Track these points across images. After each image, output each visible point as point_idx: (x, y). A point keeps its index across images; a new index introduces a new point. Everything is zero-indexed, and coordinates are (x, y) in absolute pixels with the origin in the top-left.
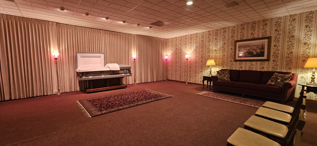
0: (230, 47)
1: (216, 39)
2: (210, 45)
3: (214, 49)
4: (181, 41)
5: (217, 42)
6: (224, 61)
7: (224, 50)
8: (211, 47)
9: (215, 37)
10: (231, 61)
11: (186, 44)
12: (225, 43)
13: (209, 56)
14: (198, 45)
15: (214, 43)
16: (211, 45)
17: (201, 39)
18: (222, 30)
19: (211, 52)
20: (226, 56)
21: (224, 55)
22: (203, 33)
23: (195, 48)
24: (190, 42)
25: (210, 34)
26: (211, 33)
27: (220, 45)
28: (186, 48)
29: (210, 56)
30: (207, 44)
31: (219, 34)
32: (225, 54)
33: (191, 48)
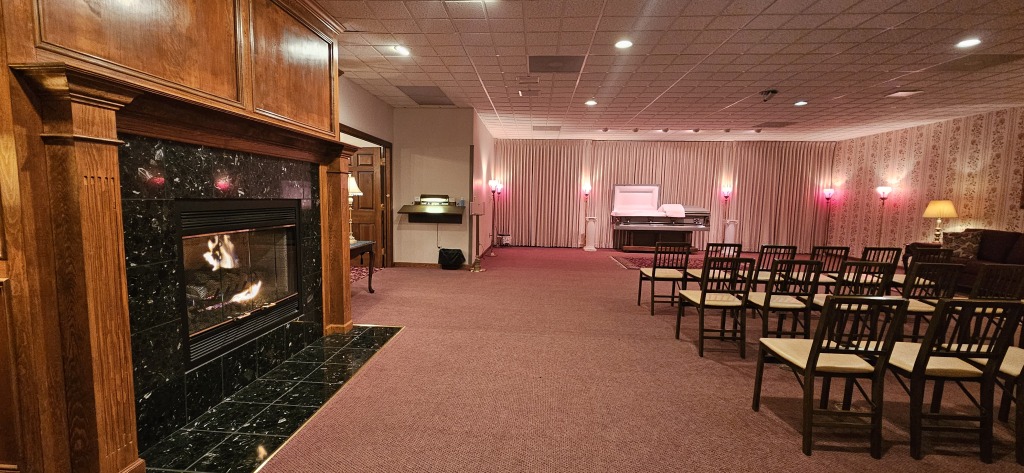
0: (1013, 167)
1: (973, 142)
2: (955, 160)
3: (967, 170)
4: (875, 146)
5: (977, 151)
6: (992, 206)
7: (994, 176)
8: (957, 167)
9: (971, 138)
10: (1012, 208)
11: (887, 155)
12: (998, 156)
13: (951, 191)
14: (921, 159)
15: (968, 155)
16: (958, 161)
17: (932, 144)
18: (995, 117)
19: (956, 181)
20: (999, 190)
21: (994, 190)
22: (940, 125)
23: (912, 168)
24: (901, 152)
25: (958, 129)
26: (961, 125)
27: (984, 159)
28: (887, 166)
29: (954, 192)
30: (948, 155)
31: (983, 131)
32: (998, 186)
33: (900, 167)
